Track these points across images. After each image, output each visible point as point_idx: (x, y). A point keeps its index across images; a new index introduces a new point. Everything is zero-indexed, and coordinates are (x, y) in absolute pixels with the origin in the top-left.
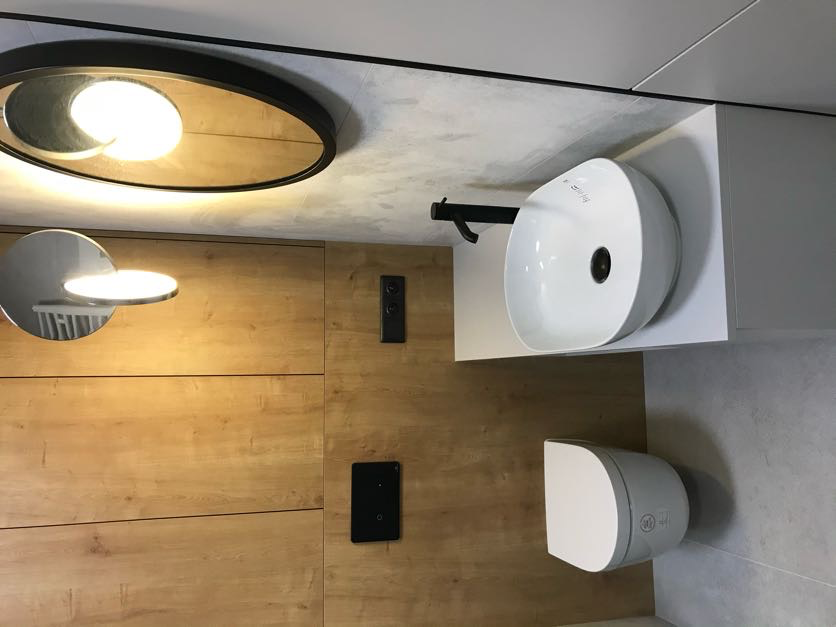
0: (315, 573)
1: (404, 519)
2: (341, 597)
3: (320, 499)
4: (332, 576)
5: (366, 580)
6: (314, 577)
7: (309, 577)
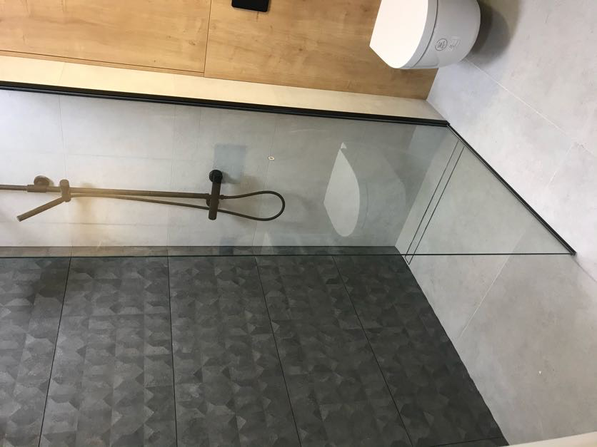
0: (203, 22)
2: (220, 43)
5: (238, 35)
6: (202, 26)
7: (198, 24)
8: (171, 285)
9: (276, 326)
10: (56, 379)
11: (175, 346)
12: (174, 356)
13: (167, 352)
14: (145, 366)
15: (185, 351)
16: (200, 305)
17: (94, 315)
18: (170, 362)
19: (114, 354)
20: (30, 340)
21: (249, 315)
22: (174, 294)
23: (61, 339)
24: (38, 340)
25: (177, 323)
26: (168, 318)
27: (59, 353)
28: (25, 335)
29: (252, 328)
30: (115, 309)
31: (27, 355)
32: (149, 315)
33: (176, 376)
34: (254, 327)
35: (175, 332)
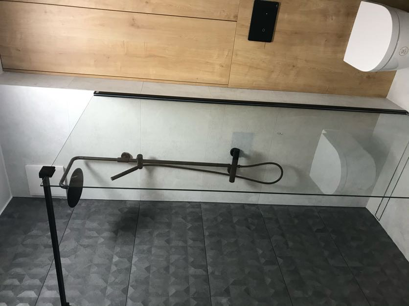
0: (229, 52)
1: (276, 33)
2: (240, 65)
3: (236, 16)
4: (237, 55)
5: (252, 59)
6: (228, 54)
7: (226, 53)
8: (205, 228)
9: (280, 261)
10: (132, 286)
11: (210, 269)
12: (209, 276)
13: (205, 273)
14: (190, 282)
15: (217, 273)
16: (225, 242)
17: (155, 245)
18: (207, 280)
19: (169, 272)
20: (116, 259)
21: (260, 252)
22: (207, 233)
23: (135, 259)
24: (121, 259)
25: (210, 253)
26: (204, 250)
27: (134, 269)
28: (112, 255)
29: (263, 260)
30: (168, 241)
31: (114, 268)
32: (191, 247)
33: (211, 291)
34: (265, 260)
35: (209, 260)
